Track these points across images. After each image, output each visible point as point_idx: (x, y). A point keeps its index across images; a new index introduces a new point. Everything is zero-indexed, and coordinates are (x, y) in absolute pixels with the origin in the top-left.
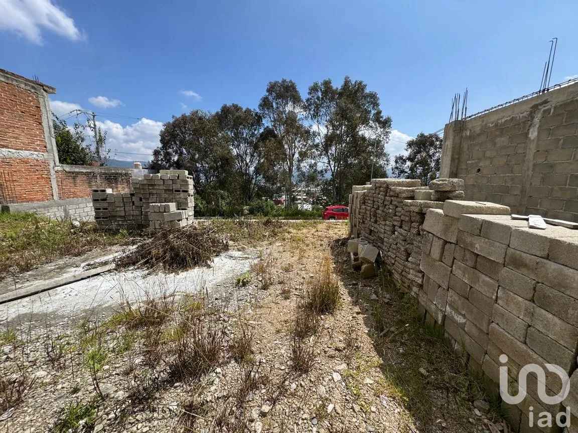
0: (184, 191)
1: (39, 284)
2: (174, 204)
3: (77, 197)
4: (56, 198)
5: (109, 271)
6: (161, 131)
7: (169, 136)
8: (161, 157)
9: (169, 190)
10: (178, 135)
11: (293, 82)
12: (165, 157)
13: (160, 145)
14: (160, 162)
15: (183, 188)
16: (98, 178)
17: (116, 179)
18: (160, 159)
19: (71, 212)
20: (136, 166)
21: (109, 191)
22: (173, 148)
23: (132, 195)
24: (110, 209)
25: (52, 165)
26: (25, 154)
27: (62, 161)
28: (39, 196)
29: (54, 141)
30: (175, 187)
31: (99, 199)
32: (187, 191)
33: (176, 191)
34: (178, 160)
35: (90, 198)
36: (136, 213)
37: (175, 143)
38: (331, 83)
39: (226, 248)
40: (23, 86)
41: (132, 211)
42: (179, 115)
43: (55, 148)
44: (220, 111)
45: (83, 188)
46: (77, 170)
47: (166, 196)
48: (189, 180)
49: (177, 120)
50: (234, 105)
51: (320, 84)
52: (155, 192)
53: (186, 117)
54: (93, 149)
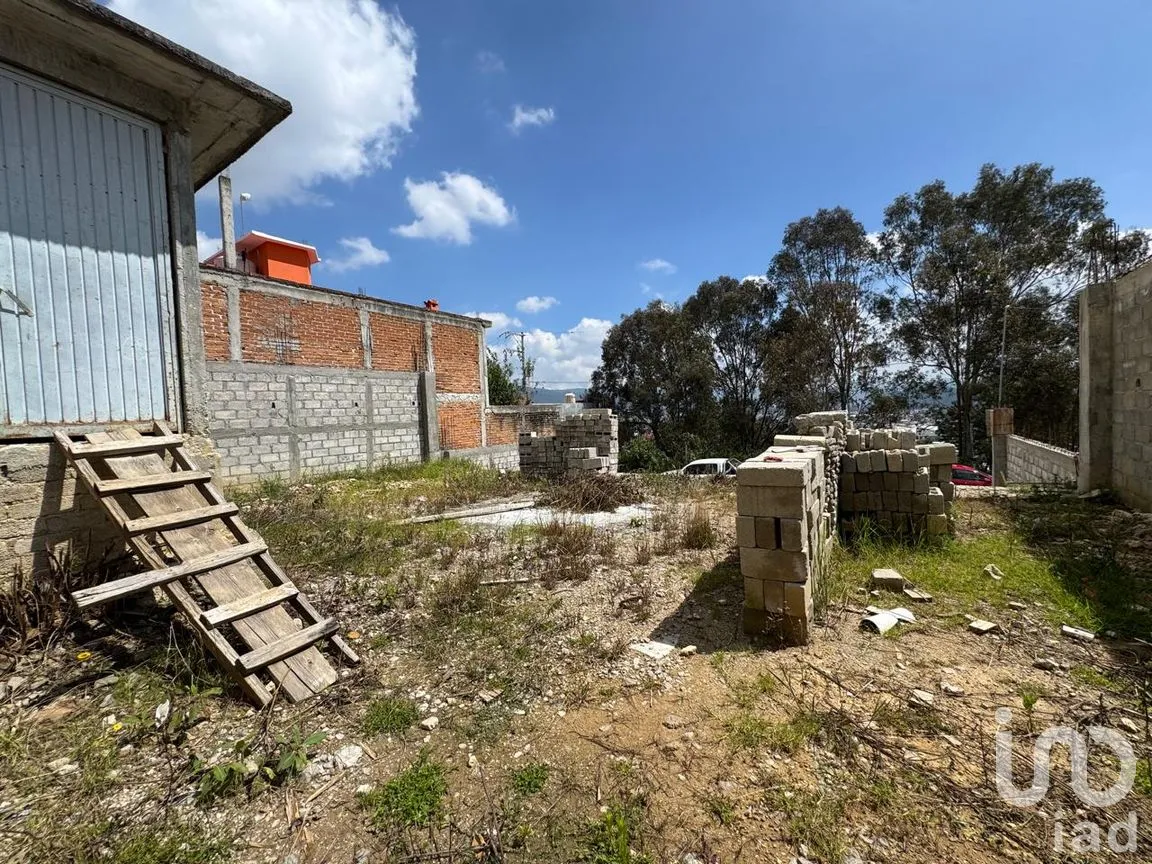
0: (606, 434)
1: (482, 510)
2: (595, 449)
3: (502, 443)
4: (484, 444)
5: (530, 507)
6: (604, 342)
7: (614, 349)
8: (602, 382)
9: (590, 433)
10: (628, 343)
11: (844, 208)
12: (608, 381)
13: (602, 364)
14: (600, 391)
15: (605, 431)
16: (524, 419)
17: (541, 420)
18: (601, 385)
19: (496, 461)
20: (568, 400)
21: (534, 435)
22: (620, 366)
23: (554, 438)
24: (533, 455)
25: (483, 407)
26: (463, 396)
27: (492, 402)
28: (470, 443)
29: (486, 379)
30: (597, 429)
31: (525, 444)
32: (609, 434)
33: (598, 433)
34: (626, 385)
35: (516, 445)
36: (557, 459)
37: (624, 358)
38: (943, 188)
39: (642, 499)
40: (467, 326)
41: (553, 457)
42: (630, 313)
43: (487, 388)
44: (696, 294)
45: (508, 433)
46: (504, 411)
47: (588, 440)
48: (612, 420)
49: (628, 320)
50: (721, 279)
51: (913, 197)
52: (576, 435)
53: (642, 313)
54: (520, 383)
